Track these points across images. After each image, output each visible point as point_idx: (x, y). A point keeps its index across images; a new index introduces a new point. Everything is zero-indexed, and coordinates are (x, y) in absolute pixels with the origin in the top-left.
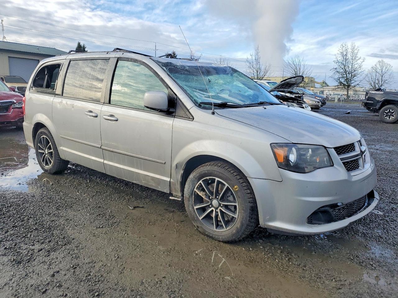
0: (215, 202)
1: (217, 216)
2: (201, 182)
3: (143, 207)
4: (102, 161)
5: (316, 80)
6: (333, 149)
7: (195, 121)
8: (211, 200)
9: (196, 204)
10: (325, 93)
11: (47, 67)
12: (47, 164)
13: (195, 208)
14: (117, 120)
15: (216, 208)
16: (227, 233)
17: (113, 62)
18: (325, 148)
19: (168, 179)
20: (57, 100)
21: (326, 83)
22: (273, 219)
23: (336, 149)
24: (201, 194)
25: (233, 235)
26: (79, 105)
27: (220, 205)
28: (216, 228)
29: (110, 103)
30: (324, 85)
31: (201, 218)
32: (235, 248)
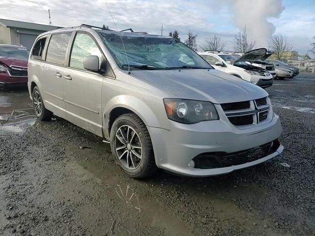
0: (129, 146)
1: (129, 157)
2: (119, 129)
3: (90, 148)
4: (65, 110)
5: (299, 54)
6: (220, 105)
7: (117, 80)
8: (126, 144)
9: (117, 146)
10: (305, 65)
11: (41, 40)
12: (39, 113)
13: (117, 149)
14: (71, 79)
15: (130, 151)
16: (136, 171)
17: (73, 34)
18: (213, 104)
19: (101, 126)
20: (42, 64)
21: (308, 57)
22: (165, 162)
23: (222, 105)
24: (119, 138)
25: (139, 173)
26: (53, 68)
27: (132, 148)
28: (129, 167)
29: (69, 66)
30: (307, 58)
31: (120, 158)
32: (141, 184)
